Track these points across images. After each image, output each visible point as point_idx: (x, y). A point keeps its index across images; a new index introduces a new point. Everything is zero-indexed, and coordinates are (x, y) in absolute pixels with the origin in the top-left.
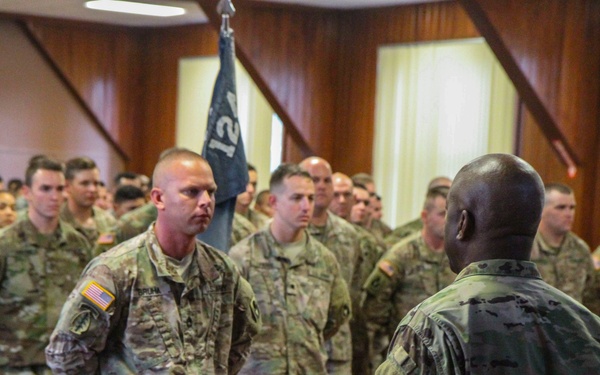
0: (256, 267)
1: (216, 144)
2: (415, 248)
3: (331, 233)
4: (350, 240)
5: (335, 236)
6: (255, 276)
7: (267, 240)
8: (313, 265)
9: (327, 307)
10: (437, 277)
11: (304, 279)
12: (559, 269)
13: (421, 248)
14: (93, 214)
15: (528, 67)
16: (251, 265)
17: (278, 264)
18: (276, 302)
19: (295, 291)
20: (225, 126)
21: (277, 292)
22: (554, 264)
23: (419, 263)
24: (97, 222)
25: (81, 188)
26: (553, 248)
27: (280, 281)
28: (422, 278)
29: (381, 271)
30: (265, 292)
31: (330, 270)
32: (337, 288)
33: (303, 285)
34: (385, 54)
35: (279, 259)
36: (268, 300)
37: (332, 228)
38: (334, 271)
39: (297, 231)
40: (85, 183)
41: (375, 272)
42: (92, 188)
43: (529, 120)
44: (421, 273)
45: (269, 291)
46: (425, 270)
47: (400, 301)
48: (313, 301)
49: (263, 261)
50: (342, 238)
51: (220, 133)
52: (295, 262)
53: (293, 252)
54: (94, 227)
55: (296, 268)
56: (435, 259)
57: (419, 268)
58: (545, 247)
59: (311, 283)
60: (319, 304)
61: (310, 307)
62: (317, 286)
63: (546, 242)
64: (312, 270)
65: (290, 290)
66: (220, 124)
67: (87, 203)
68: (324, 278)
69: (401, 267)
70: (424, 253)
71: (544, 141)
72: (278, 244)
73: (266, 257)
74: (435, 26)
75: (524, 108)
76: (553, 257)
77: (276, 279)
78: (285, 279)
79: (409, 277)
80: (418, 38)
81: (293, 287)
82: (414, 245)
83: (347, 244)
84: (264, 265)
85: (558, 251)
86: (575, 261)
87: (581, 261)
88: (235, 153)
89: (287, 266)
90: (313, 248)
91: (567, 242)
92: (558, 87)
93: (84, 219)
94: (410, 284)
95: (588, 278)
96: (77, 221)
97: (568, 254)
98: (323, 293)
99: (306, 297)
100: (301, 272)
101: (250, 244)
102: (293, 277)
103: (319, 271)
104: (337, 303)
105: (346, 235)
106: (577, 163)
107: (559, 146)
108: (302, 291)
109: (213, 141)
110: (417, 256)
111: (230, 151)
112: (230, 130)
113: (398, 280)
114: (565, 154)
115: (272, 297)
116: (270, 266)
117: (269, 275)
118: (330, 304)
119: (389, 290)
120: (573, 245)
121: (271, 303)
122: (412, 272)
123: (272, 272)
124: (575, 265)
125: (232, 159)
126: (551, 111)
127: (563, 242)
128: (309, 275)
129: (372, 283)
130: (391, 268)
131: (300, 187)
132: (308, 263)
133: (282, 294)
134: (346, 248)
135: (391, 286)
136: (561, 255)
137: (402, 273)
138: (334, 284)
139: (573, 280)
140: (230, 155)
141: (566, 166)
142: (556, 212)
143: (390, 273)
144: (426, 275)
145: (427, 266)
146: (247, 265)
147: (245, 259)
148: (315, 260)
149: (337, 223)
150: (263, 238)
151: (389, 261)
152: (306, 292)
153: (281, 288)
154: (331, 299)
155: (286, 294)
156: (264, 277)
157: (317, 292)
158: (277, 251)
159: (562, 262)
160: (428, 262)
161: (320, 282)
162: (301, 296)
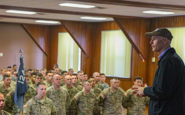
0: (34, 105)
1: (19, 82)
2: (83, 93)
3: (61, 91)
4: (65, 92)
5: (62, 92)
6: (33, 107)
7: (36, 99)
8: (47, 104)
9: (50, 113)
10: (87, 100)
11: (45, 107)
12: (116, 97)
13: (84, 93)
14: (10, 87)
15: (132, 38)
16: (32, 105)
17: (38, 104)
18: (38, 113)
19: (43, 110)
20: (21, 77)
21: (39, 110)
22: (115, 96)
23: (83, 97)
24: (11, 88)
25: (7, 81)
26: (114, 92)
27: (39, 108)
28: (84, 100)
29: (75, 98)
30: (36, 111)
31: (51, 105)
32: (53, 108)
33: (45, 108)
34: (103, 33)
35: (39, 103)
36: (36, 112)
37: (61, 90)
38: (52, 105)
39: (43, 97)
40: (8, 80)
41: (73, 99)
42: (9, 81)
43: (134, 50)
44: (84, 99)
45: (37, 110)
46: (85, 99)
47: (79, 105)
48: (47, 112)
49: (35, 103)
50: (63, 92)
51: (20, 79)
52: (42, 103)
53: (42, 101)
54: (10, 89)
55: (43, 105)
56: (87, 96)
57: (83, 98)
58: (112, 92)
59: (46, 108)
60: (48, 112)
61: (46, 113)
62: (48, 108)
63: (113, 91)
64: (47, 105)
65: (41, 110)
66: (20, 77)
67: (8, 84)
68: (50, 106)
69: (79, 98)
70: (84, 95)
71: (137, 55)
72: (39, 100)
73: (36, 103)
74: (114, 27)
75: (133, 48)
76: (114, 94)
77: (38, 108)
78: (40, 107)
79: (81, 100)
80: (110, 29)
81: (42, 109)
82: (82, 93)
83: (65, 93)
84: (35, 104)
85: (116, 93)
86: (120, 95)
87: (121, 95)
88: (24, 83)
89: (41, 104)
90: (47, 100)
91: (118, 90)
92: (140, 42)
93: (8, 88)
94: (81, 102)
95: (123, 98)
96: (6, 88)
97: (118, 93)
98: (49, 110)
99: (45, 111)
100: (44, 106)
101: (32, 100)
102: (42, 107)
103: (48, 105)
104: (53, 112)
105: (64, 91)
106: (145, 59)
107: (140, 55)
108: (44, 110)
109: (19, 81)
110: (83, 95)
111: (23, 83)
112: (22, 78)
113: (78, 101)
114: (142, 57)
115: (37, 111)
116: (37, 105)
117: (37, 107)
118: (51, 112)
119: (76, 103)
120: (119, 91)
121: (37, 113)
122: (82, 99)
123: (37, 106)
124: (120, 96)
125: (23, 85)
126: (138, 47)
127: (117, 90)
128: (46, 106)
129: (72, 101)
130: (77, 98)
131: (43, 87)
132: (46, 103)
133: (40, 111)
134: (64, 94)
135: (77, 102)
136: (117, 93)
137: (80, 99)
138: (52, 108)
139: (119, 99)
140: (23, 84)
141: (142, 60)
142: (114, 84)
143: (77, 99)
144: (85, 100)
145: (85, 98)
146: (31, 105)
147: (31, 103)
148: (47, 103)
149: (62, 89)
150: (35, 98)
151: (77, 96)
152: (45, 110)
153: (39, 109)
154: (52, 111)
155: (41, 111)
156: (36, 107)
157: (48, 110)
158: (38, 101)
159: (117, 95)
160: (85, 97)
161: (49, 107)
162: (44, 111)
